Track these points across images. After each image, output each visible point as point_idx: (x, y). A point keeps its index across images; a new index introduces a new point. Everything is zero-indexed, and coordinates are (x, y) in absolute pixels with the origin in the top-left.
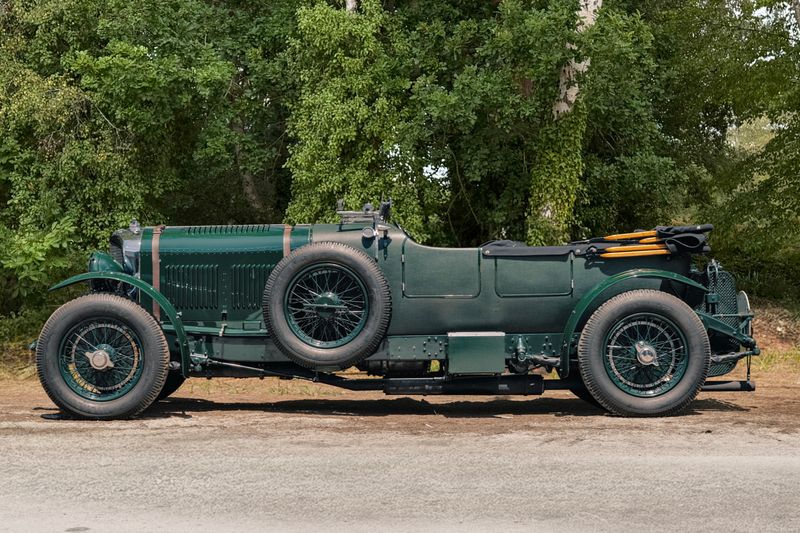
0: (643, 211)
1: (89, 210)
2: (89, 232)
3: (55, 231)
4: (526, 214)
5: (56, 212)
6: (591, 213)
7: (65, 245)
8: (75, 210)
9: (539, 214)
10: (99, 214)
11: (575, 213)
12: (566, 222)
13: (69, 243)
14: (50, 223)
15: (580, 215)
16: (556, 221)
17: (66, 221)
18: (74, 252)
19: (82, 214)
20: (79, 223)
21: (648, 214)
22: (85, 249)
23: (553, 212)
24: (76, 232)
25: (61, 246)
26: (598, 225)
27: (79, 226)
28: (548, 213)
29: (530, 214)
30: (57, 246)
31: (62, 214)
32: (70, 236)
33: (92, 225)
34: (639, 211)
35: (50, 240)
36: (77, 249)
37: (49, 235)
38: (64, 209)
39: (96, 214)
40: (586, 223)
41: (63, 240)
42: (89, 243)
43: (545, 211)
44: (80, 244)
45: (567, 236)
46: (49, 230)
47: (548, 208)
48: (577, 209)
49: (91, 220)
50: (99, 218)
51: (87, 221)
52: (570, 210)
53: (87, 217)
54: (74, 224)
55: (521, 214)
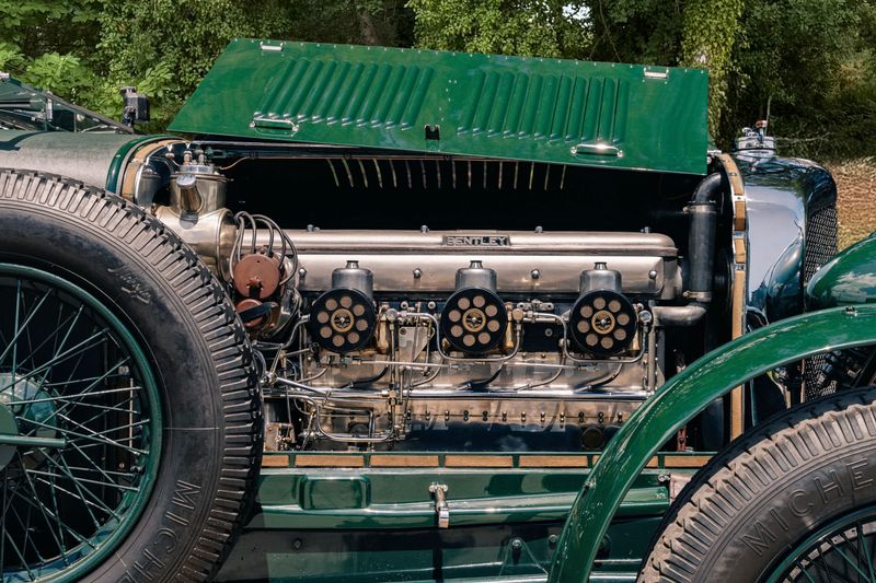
0: (809, 56)
1: (187, 54)
2: (188, 79)
3: (149, 79)
4: (678, 60)
5: (150, 57)
6: (751, 58)
7: (160, 94)
8: (171, 55)
9: (692, 59)
10: (198, 58)
11: (732, 58)
12: (723, 68)
13: (165, 92)
14: (144, 69)
15: (739, 60)
16: (712, 67)
17: (162, 67)
18: (170, 102)
19: (179, 59)
20: (176, 69)
21: (816, 60)
22: (183, 99)
23: (708, 57)
24: (173, 79)
25: (156, 95)
26: (759, 72)
27: (176, 72)
28: (703, 58)
29: (682, 59)
30: (152, 95)
31: (157, 59)
32: (166, 84)
33: (191, 72)
34: (805, 56)
35: (144, 89)
36: (174, 99)
37: (143, 83)
38: (160, 53)
39: (195, 59)
40: (746, 70)
41: (159, 88)
42: (187, 91)
43: (700, 56)
44: (177, 93)
45: (724, 83)
46: (143, 78)
47: (703, 53)
48: (735, 53)
49: (190, 66)
50: (199, 64)
51: (186, 68)
52: (727, 54)
53: (185, 62)
54: (171, 71)
55: (672, 59)
